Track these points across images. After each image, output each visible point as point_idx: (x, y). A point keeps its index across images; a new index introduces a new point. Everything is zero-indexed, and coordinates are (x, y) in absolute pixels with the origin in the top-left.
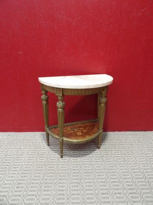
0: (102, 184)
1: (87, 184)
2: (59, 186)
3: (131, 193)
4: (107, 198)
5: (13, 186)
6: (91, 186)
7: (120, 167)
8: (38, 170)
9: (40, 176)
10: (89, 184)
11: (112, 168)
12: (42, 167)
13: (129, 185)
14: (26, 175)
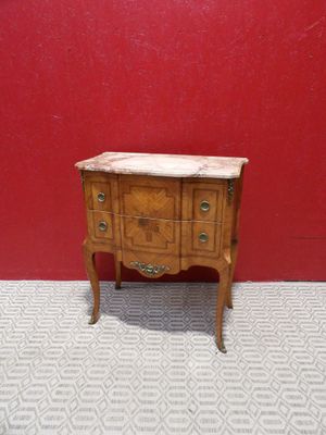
0: (233, 392)
1: (202, 391)
2: (144, 394)
3: (296, 414)
4: (246, 422)
5: (50, 389)
6: (211, 395)
7: (273, 357)
8: (100, 359)
9: (104, 372)
10: (208, 391)
11: (256, 359)
12: (108, 353)
13: (291, 397)
14: (76, 368)
